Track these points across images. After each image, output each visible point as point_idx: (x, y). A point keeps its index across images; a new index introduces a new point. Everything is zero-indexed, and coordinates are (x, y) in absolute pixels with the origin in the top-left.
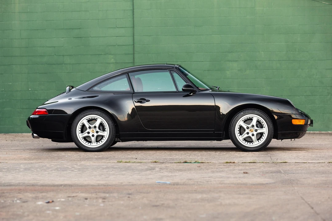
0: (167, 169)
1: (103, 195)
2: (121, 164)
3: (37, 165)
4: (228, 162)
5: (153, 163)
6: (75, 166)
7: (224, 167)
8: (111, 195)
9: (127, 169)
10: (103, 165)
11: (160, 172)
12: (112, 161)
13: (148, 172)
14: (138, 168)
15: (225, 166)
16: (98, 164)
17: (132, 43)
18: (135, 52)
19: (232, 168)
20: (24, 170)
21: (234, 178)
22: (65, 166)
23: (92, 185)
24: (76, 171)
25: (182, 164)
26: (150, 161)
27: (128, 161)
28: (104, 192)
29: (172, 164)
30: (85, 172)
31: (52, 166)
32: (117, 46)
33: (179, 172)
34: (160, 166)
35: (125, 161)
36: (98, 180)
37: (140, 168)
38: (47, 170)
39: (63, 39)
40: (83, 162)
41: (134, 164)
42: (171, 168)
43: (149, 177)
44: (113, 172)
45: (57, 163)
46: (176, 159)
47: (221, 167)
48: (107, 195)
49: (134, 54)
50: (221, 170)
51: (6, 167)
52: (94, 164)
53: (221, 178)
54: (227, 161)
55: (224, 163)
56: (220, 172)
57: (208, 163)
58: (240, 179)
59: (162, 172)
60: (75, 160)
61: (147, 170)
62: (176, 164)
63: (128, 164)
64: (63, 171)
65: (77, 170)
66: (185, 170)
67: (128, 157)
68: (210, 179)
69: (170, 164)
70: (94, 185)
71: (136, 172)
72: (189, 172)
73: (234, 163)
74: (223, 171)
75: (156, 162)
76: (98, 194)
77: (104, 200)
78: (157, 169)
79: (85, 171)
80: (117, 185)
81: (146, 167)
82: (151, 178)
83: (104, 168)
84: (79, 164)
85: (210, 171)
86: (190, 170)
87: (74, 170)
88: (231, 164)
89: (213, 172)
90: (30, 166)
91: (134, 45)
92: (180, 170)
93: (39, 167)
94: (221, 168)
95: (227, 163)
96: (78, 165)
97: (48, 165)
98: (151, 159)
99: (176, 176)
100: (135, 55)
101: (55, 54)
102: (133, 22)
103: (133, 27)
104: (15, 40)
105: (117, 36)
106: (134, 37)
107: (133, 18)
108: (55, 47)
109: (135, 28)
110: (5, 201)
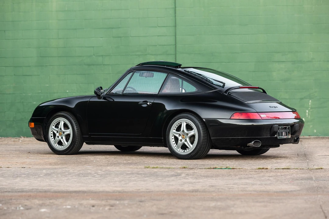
0: (194, 175)
1: (112, 202)
2: (148, 169)
3: (60, 171)
4: (261, 168)
5: (181, 169)
6: (99, 171)
7: (255, 173)
8: (122, 202)
9: (151, 175)
10: (129, 171)
11: (185, 179)
12: (140, 167)
13: (173, 178)
14: (164, 174)
15: (256, 173)
16: (124, 170)
17: (174, 43)
18: (177, 53)
19: (262, 174)
20: (44, 175)
22: (89, 171)
23: (107, 192)
24: (97, 177)
25: (212, 170)
26: (179, 166)
27: (156, 166)
28: (116, 200)
29: (201, 170)
30: (106, 178)
31: (75, 171)
32: (158, 46)
33: (204, 179)
34: (187, 171)
35: (152, 167)
36: (116, 187)
37: (166, 173)
38: (68, 176)
39: (101, 39)
40: (109, 168)
41: (162, 170)
42: (198, 174)
43: (171, 183)
44: (135, 178)
45: (82, 169)
46: (208, 164)
47: (251, 173)
48: (118, 202)
49: (176, 54)
50: (251, 176)
51: (27, 173)
52: (120, 169)
53: (246, 185)
54: (259, 167)
55: (256, 169)
56: (248, 178)
57: (239, 169)
58: (265, 186)
59: (187, 179)
60: (101, 166)
61: (172, 176)
62: (205, 170)
63: (155, 170)
64: (84, 176)
65: (99, 176)
66: (212, 177)
67: (159, 162)
68: (233, 186)
69: (199, 170)
70: (109, 192)
71: (159, 178)
72: (214, 179)
73: (267, 169)
74: (251, 178)
75: (185, 168)
76: (108, 201)
77: (111, 208)
78: (183, 175)
79: (107, 177)
80: (133, 191)
81: (173, 173)
82: (172, 185)
83: (127, 174)
84: (104, 170)
85: (237, 177)
86: (217, 176)
87: (96, 176)
88: (263, 170)
89: (240, 178)
90: (52, 171)
91: (176, 45)
92: (207, 177)
93: (61, 173)
94: (251, 175)
95: (259, 169)
96: (103, 170)
97: (71, 171)
98: (181, 165)
99: (199, 182)
100: (177, 55)
101: (94, 55)
102: (176, 21)
103: (176, 26)
104: (52, 40)
105: (158, 36)
106: (177, 36)
107: (175, 17)
108: (93, 47)
109: (177, 27)
110: (8, 208)
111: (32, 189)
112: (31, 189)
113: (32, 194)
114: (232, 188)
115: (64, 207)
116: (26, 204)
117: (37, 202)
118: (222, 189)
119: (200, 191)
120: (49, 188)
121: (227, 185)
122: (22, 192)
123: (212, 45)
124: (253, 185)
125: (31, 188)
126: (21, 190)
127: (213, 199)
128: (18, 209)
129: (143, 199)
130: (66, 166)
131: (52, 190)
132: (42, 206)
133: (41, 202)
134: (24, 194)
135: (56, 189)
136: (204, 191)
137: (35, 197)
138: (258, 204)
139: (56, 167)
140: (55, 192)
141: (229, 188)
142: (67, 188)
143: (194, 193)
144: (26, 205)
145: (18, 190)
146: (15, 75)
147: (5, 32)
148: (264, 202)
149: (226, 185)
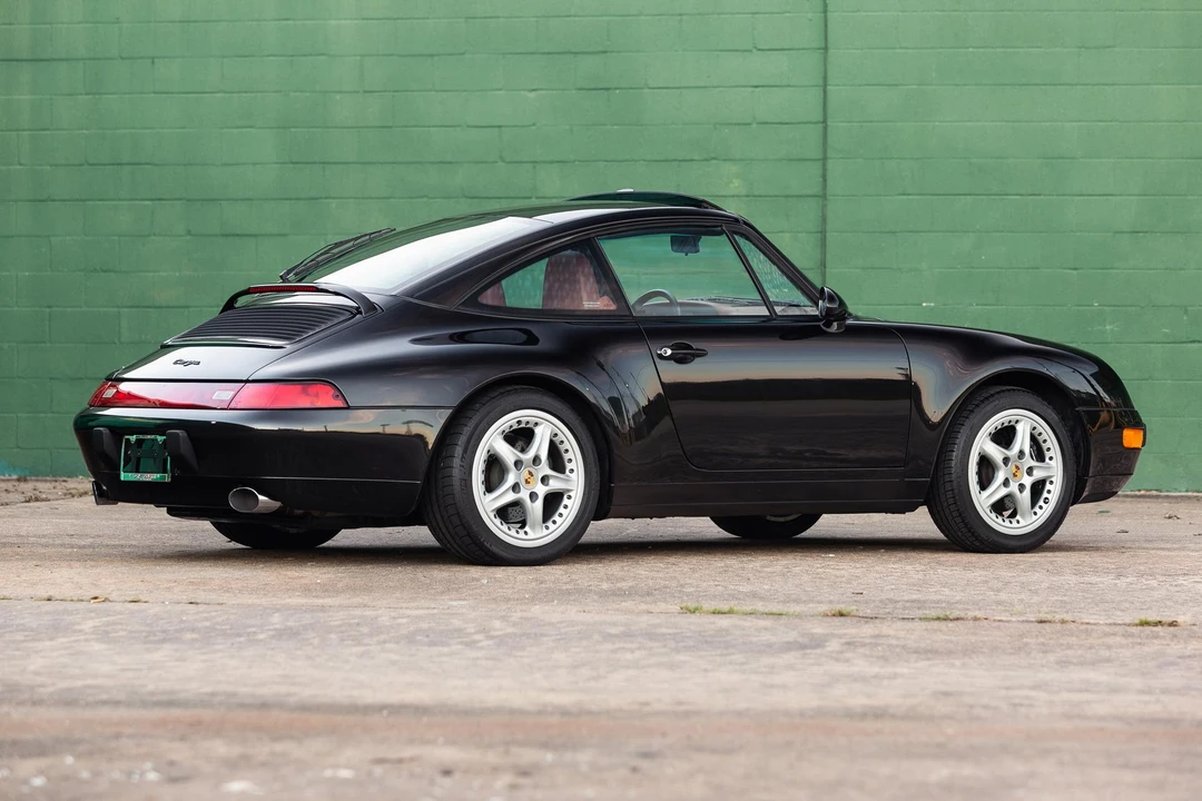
0: (876, 645)
1: (528, 756)
2: (693, 618)
3: (337, 618)
4: (1150, 619)
5: (829, 619)
6: (497, 624)
7: (1124, 641)
8: (568, 756)
9: (705, 642)
10: (615, 624)
11: (837, 660)
12: (662, 606)
13: (789, 658)
14: (754, 639)
15: (1130, 640)
16: (597, 618)
17: (817, 115)
18: (830, 153)
19: (1153, 647)
20: (273, 637)
21: (1141, 692)
22: (457, 623)
23: (513, 712)
24: (482, 648)
25: (951, 624)
26: (823, 608)
27: (725, 608)
28: (545, 746)
29: (909, 625)
30: (518, 653)
31: (400, 621)
32: (754, 125)
33: (916, 661)
34: (850, 629)
35: (712, 609)
36: (552, 690)
37: (767, 637)
38: (366, 641)
39: (532, 95)
40: (537, 610)
41: (750, 622)
42: (894, 642)
43: (777, 679)
44: (638, 654)
45: (426, 612)
46: (938, 602)
47: (1110, 640)
48: (549, 757)
49: (824, 159)
50: (1107, 653)
51: (207, 624)
52: (582, 617)
53: (1087, 691)
54: (1143, 618)
55: (1129, 625)
56: (1094, 663)
57: (1063, 622)
58: (1163, 697)
59: (847, 661)
60: (509, 600)
61: (788, 647)
62: (924, 625)
63: (723, 622)
64: (432, 644)
65: (491, 642)
66: (950, 653)
67: (741, 589)
68: (1033, 693)
69: (900, 624)
70: (522, 712)
71: (733, 657)
72: (957, 663)
73: (1173, 624)
74: (1108, 660)
75: (841, 615)
76: (514, 750)
77: (520, 780)
78: (834, 645)
79: (523, 648)
80: (621, 710)
81: (792, 636)
82: (784, 687)
83: (608, 637)
84: (516, 616)
85: (1052, 657)
86: (969, 651)
87: (480, 641)
88: (1159, 628)
89: (1063, 664)
90: (307, 619)
91: (825, 121)
92: (929, 653)
93: (341, 626)
94: (1109, 647)
95: (1144, 623)
96: (512, 619)
97: (385, 620)
98: (831, 602)
99: (895, 676)
100: (830, 164)
101: (502, 158)
102: (826, 26)
103: (826, 49)
104: (338, 97)
105: (756, 87)
106: (829, 87)
107: (825, 12)
108: (500, 127)
109: (831, 51)
110: (96, 774)
111: (213, 694)
112: (206, 694)
113: (206, 714)
114: (1027, 702)
115: (328, 773)
116: (174, 757)
117: (220, 748)
118: (986, 707)
119: (893, 716)
120: (283, 689)
121: (1008, 688)
122: (170, 704)
123: (969, 124)
124: (1114, 690)
125: (209, 689)
126: (164, 698)
127: (942, 752)
128: (136, 777)
129: (656, 743)
130: (365, 599)
131: (292, 700)
132: (235, 766)
133: (236, 750)
134: (176, 712)
135: (307, 693)
136: (911, 716)
137: (217, 730)
138: (1128, 777)
139: (328, 601)
140: (304, 708)
141: (1015, 705)
142: (355, 693)
143: (869, 725)
144: (172, 763)
145: (155, 699)
146: (189, 233)
147: (153, 62)
148: (1151, 766)
149: (1003, 692)
